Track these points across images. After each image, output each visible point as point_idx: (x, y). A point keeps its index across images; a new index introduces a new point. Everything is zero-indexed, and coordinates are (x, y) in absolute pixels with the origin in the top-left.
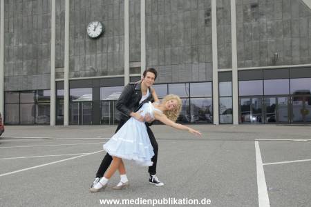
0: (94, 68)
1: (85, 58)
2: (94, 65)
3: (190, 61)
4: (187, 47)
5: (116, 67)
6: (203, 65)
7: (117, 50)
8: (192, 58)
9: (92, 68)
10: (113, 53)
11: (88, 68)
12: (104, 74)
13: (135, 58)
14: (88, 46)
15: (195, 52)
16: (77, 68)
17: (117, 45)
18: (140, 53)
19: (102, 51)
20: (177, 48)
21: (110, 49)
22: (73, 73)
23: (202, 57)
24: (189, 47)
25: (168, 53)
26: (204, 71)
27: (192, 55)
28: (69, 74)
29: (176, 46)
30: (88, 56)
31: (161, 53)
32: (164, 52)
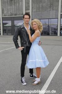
0: (11, 12)
1: (8, 8)
2: (11, 11)
3: (49, 9)
4: (48, 3)
5: (20, 12)
6: (55, 11)
7: (20, 5)
8: (50, 8)
9: (11, 13)
10: (19, 6)
11: (9, 12)
12: (16, 15)
13: (27, 8)
14: (9, 3)
15: (51, 6)
16: (5, 12)
17: (20, 3)
18: (29, 6)
19: (15, 5)
20: (44, 4)
21: (18, 4)
22: (3, 14)
23: (54, 8)
24: (50, 3)
25: (41, 6)
26: (55, 14)
27: (50, 7)
28: (2, 15)
29: (44, 3)
30: (9, 7)
31: (38, 6)
32: (39, 6)
